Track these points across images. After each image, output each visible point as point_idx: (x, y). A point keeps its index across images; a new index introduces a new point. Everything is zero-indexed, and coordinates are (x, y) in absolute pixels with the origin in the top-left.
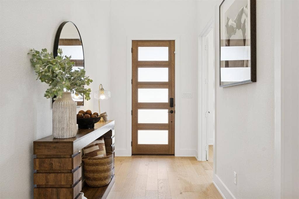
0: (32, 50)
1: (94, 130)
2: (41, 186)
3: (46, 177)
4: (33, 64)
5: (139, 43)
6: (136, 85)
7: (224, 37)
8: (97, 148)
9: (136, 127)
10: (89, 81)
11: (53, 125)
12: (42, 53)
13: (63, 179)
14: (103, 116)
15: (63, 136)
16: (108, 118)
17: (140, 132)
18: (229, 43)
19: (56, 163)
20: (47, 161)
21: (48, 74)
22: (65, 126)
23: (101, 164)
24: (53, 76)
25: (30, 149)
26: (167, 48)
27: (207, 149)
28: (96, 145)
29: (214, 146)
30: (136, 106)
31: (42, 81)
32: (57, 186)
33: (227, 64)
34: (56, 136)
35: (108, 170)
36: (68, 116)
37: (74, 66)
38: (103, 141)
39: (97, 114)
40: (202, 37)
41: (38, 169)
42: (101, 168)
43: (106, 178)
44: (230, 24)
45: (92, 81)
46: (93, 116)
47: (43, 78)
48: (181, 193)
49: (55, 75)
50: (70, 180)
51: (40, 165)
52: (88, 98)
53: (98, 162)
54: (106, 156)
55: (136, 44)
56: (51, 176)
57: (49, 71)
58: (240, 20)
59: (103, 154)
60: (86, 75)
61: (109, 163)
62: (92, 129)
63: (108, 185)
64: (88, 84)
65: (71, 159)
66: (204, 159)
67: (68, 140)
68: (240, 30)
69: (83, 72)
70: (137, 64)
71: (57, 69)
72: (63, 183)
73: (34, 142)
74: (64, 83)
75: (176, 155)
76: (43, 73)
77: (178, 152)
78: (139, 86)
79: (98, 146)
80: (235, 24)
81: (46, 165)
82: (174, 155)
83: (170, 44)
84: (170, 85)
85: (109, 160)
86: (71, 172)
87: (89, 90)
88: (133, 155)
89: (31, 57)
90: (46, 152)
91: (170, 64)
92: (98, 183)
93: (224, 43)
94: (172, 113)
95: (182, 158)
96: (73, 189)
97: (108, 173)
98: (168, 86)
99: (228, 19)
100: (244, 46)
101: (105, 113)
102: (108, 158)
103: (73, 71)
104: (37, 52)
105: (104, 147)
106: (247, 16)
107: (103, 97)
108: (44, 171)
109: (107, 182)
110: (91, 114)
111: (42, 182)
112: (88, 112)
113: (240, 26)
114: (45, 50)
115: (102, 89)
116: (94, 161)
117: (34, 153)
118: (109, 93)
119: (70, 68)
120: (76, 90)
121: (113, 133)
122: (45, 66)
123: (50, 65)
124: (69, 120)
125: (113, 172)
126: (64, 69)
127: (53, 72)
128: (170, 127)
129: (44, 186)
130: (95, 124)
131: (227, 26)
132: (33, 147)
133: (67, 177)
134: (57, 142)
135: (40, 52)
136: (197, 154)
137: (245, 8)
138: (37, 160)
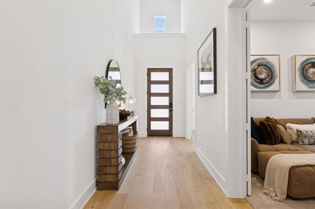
0: (96, 77)
1: (127, 120)
2: (101, 150)
3: (104, 145)
4: (97, 85)
5: (152, 70)
6: (150, 95)
7: (200, 67)
8: (128, 131)
9: (150, 119)
10: (125, 93)
11: (107, 117)
12: (101, 78)
13: (112, 146)
14: (132, 112)
15: (112, 123)
16: (135, 114)
17: (152, 123)
18: (203, 70)
19: (109, 137)
20: (105, 136)
21: (105, 90)
22: (113, 118)
23: (131, 140)
24: (108, 91)
25: (95, 130)
26: (168, 73)
27: (192, 132)
28: (128, 129)
29: (195, 131)
30: (150, 107)
31: (102, 94)
32: (109, 150)
33: (202, 82)
34: (109, 123)
35: (135, 143)
36: (115, 112)
37: (117, 84)
38: (131, 127)
39: (129, 111)
40: (188, 66)
41: (99, 140)
42: (131, 142)
43: (134, 148)
44: (203, 61)
45: (127, 93)
46: (127, 113)
47: (102, 91)
48: (176, 156)
49: (109, 90)
50: (117, 146)
51: (101, 139)
52: (124, 102)
53: (129, 139)
54: (133, 135)
55: (150, 71)
56: (107, 144)
57: (106, 88)
58: (209, 59)
59: (131, 134)
60: (124, 90)
61: (135, 139)
62: (126, 120)
63: (135, 152)
64: (125, 95)
65: (117, 135)
66: (190, 138)
67: (115, 125)
68: (209, 65)
69: (122, 88)
70: (150, 82)
71: (110, 87)
72: (113, 148)
73: (97, 126)
74: (114, 94)
75: (173, 136)
76: (103, 89)
77: (174, 135)
78: (151, 95)
79: (129, 130)
80: (206, 61)
81: (103, 138)
82: (172, 136)
83: (170, 71)
84: (170, 95)
85: (135, 137)
86: (117, 142)
87: (125, 98)
88: (148, 136)
89: (95, 80)
90: (104, 131)
91: (170, 82)
92: (129, 151)
93: (201, 70)
94: (171, 111)
95: (177, 138)
96: (118, 151)
97: (135, 145)
98: (168, 95)
99: (202, 58)
100: (210, 72)
101: (133, 111)
102: (135, 136)
103: (117, 88)
104: (99, 78)
105: (132, 130)
106: (212, 58)
107: (131, 102)
108: (102, 142)
109: (134, 150)
110: (125, 112)
111: (102, 148)
112: (124, 110)
113: (208, 62)
114: (103, 77)
115: (131, 97)
116: (127, 138)
117: (97, 132)
118: (135, 99)
119: (115, 86)
120: (118, 98)
121: (137, 123)
122: (104, 86)
123: (106, 85)
124: (116, 115)
125: (137, 145)
126: (113, 87)
127: (108, 89)
128: (170, 119)
129: (102, 150)
130: (128, 117)
131: (202, 62)
132: (96, 129)
133: (115, 145)
134: (109, 126)
135: (100, 78)
136: (186, 135)
137: (211, 53)
138: (99, 135)
